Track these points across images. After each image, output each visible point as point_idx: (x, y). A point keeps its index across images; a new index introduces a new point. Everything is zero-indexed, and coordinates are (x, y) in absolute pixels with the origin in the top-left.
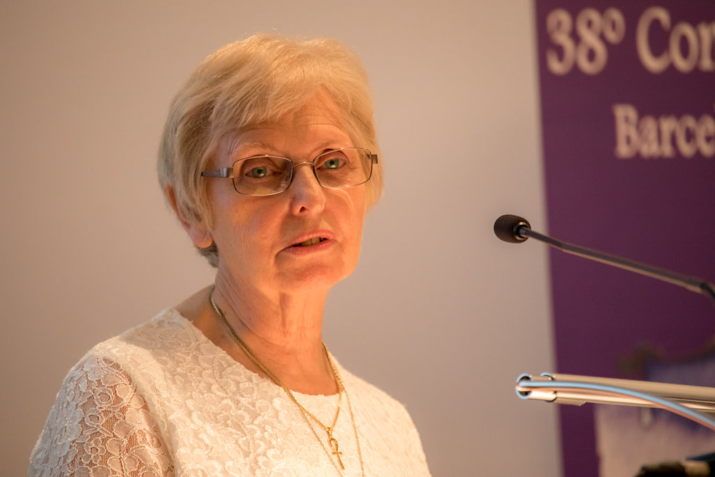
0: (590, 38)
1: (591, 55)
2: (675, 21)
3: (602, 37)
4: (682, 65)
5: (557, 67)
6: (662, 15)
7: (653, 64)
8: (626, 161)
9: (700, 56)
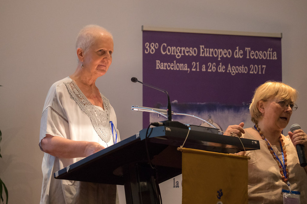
0: (152, 48)
1: (152, 51)
2: (167, 46)
3: (154, 47)
4: (169, 54)
5: (146, 52)
6: (165, 44)
7: (164, 53)
8: (157, 69)
9: (171, 53)
